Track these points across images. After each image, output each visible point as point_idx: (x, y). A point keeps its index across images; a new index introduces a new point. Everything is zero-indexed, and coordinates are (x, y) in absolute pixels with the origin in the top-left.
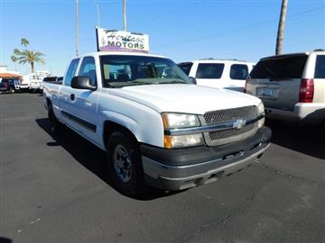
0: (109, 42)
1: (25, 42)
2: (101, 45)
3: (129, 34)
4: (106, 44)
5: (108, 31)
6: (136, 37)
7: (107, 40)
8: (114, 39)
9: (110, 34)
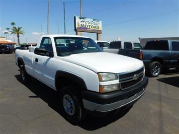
0: (81, 25)
1: (13, 24)
2: (77, 26)
3: (92, 20)
4: (80, 26)
5: (80, 18)
6: (95, 22)
7: (80, 23)
8: (84, 22)
9: (82, 20)
